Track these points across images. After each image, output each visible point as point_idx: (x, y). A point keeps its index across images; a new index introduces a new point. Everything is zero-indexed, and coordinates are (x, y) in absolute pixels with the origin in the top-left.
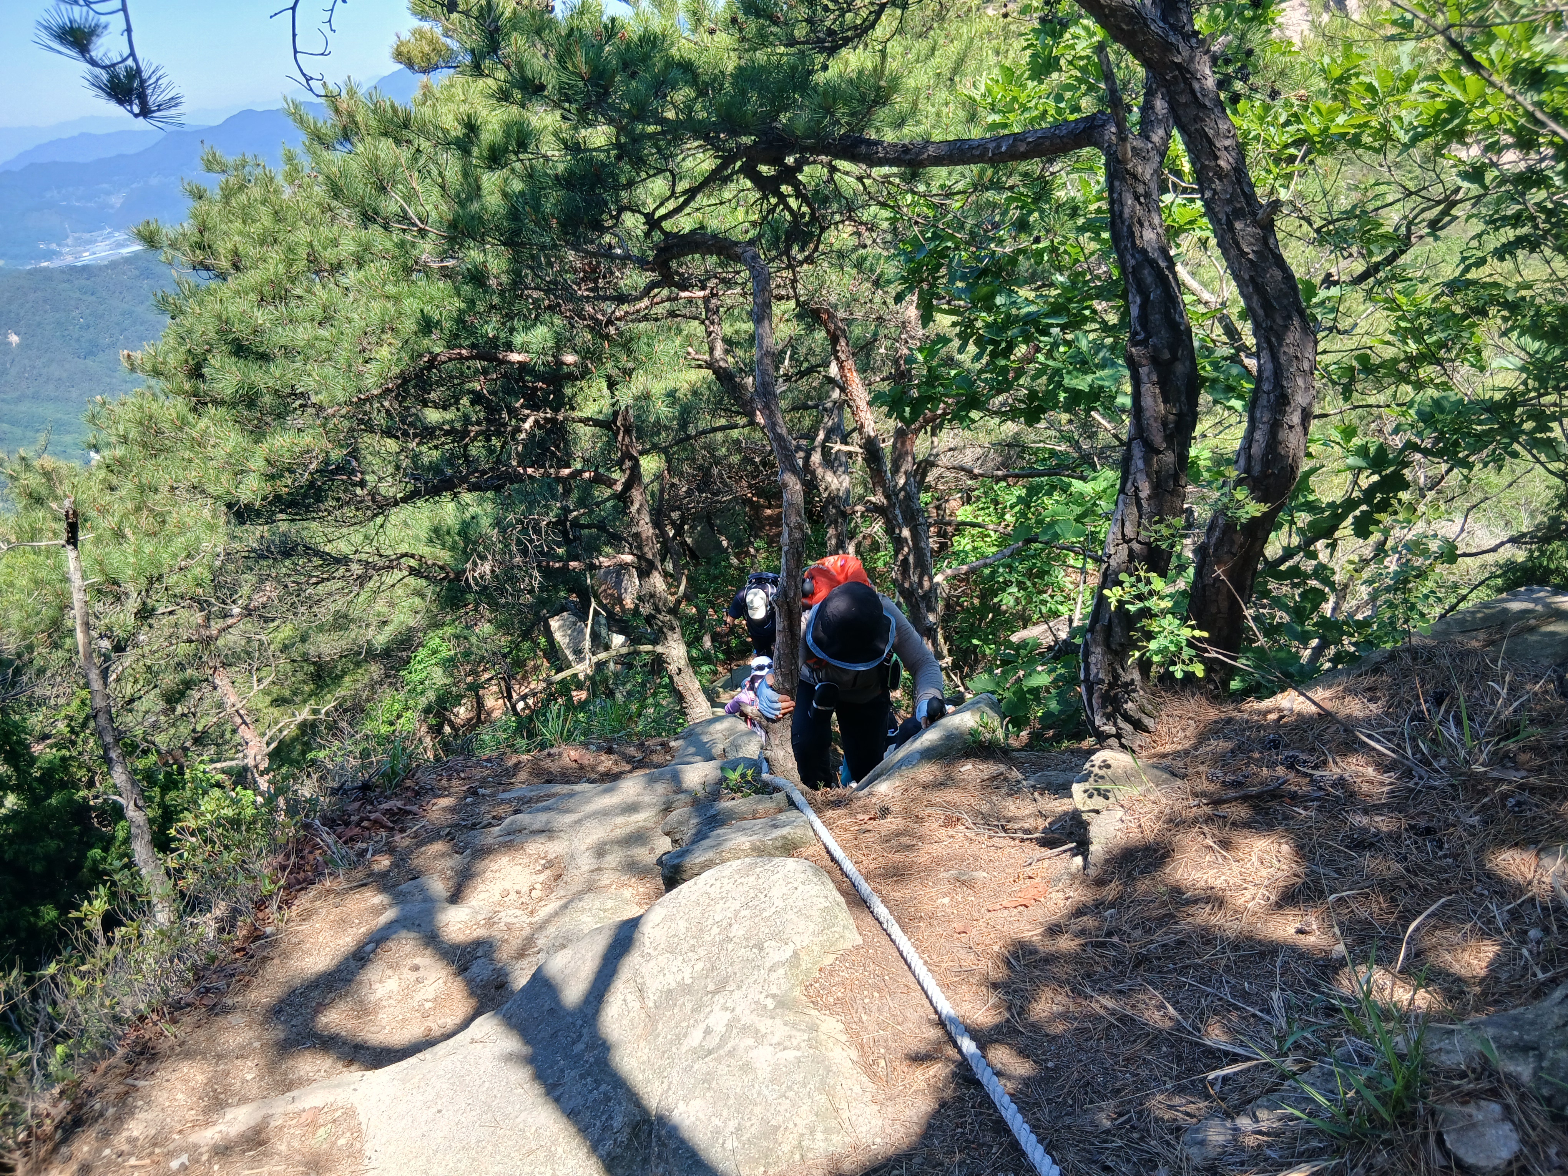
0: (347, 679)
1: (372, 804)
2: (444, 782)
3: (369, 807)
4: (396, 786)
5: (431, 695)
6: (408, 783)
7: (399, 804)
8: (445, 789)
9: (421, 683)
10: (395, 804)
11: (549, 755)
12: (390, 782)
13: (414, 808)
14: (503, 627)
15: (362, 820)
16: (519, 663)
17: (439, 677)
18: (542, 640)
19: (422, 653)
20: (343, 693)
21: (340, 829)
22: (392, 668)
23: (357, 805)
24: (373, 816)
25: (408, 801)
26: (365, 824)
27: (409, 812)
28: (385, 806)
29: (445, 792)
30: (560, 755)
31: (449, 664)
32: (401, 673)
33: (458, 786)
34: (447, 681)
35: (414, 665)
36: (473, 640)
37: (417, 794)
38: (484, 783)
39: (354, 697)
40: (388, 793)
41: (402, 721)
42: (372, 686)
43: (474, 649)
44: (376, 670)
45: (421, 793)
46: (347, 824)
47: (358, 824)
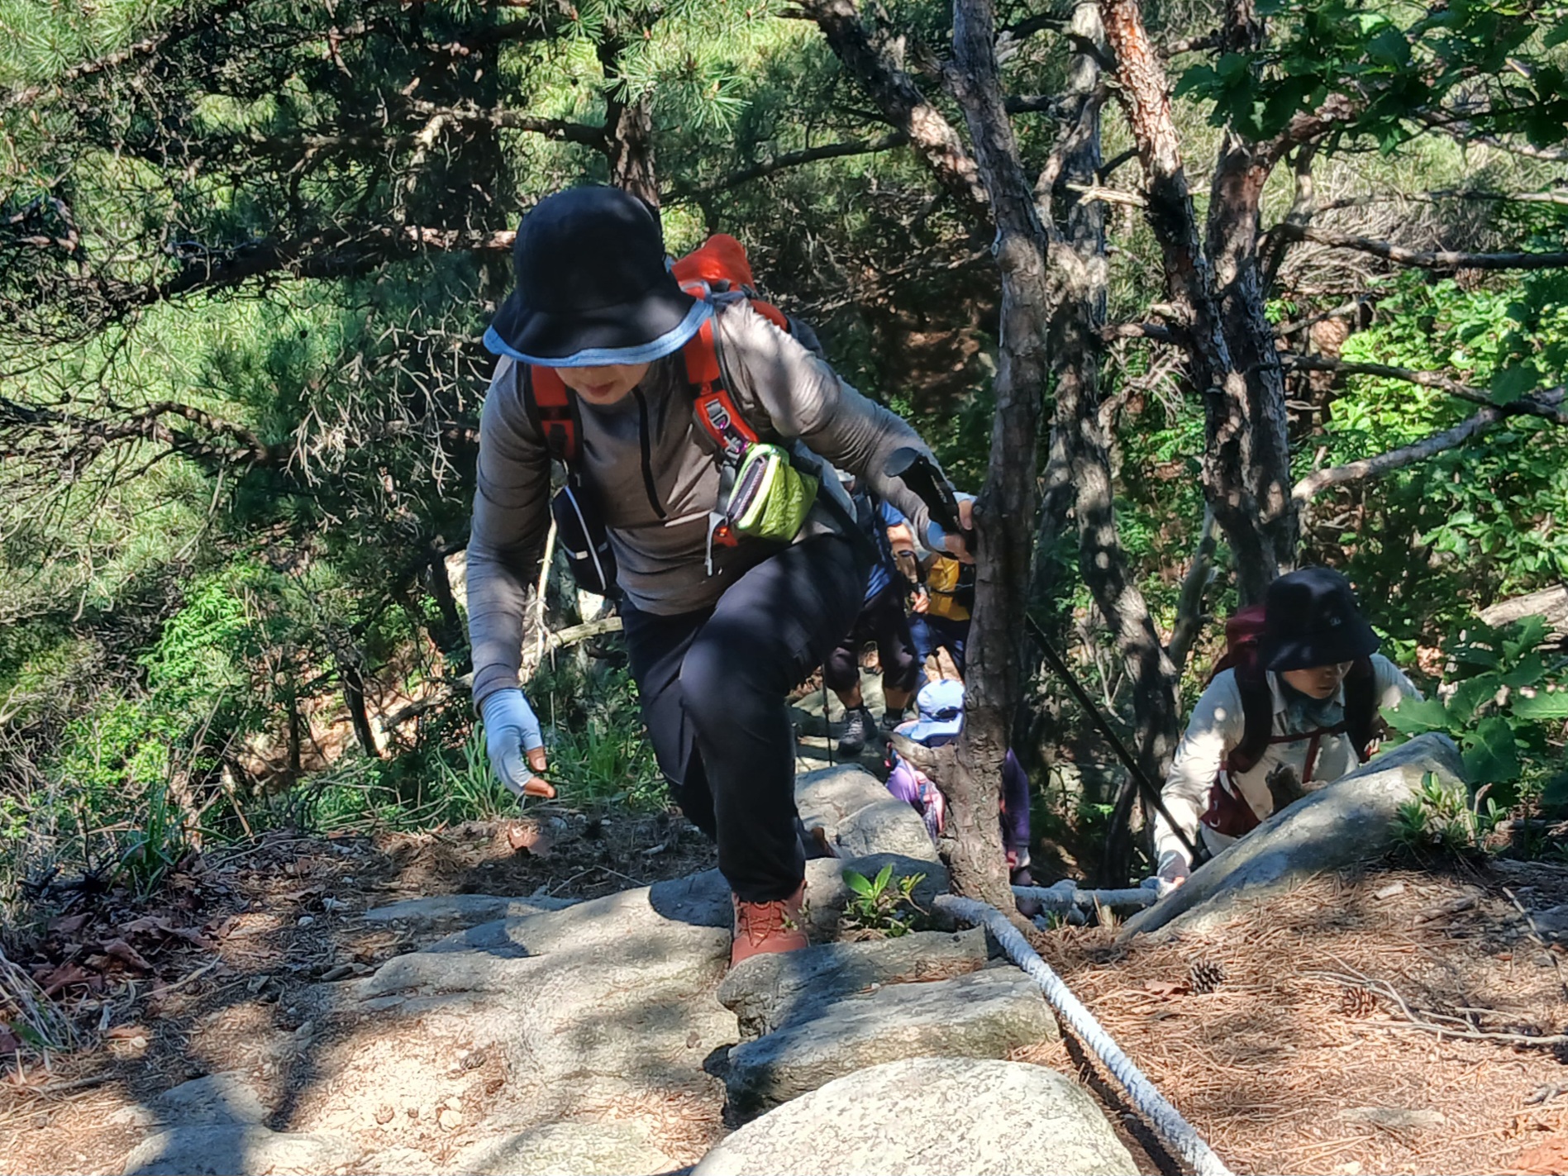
0: (28, 669)
1: (106, 920)
2: (253, 882)
3: (101, 928)
4: (159, 884)
5: (203, 709)
6: (181, 880)
7: (163, 923)
8: (256, 896)
9: (183, 681)
10: (155, 922)
11: (469, 834)
12: (143, 875)
13: (193, 933)
14: (354, 568)
15: (87, 951)
16: (381, 649)
17: (219, 670)
18: (429, 603)
19: (184, 621)
20: (23, 696)
21: (42, 970)
22: (121, 648)
23: (75, 921)
24: (109, 946)
25: (180, 916)
26: (94, 960)
27: (182, 941)
28: (135, 926)
29: (253, 902)
30: (492, 835)
31: (242, 645)
32: (141, 660)
33: (284, 894)
34: (238, 680)
35: (169, 644)
36: (292, 594)
37: (198, 903)
38: (335, 886)
39: (44, 707)
40: (140, 898)
41: (139, 758)
42: (82, 685)
43: (295, 617)
44: (87, 651)
45: (202, 903)
46: (57, 959)
47: (79, 961)
